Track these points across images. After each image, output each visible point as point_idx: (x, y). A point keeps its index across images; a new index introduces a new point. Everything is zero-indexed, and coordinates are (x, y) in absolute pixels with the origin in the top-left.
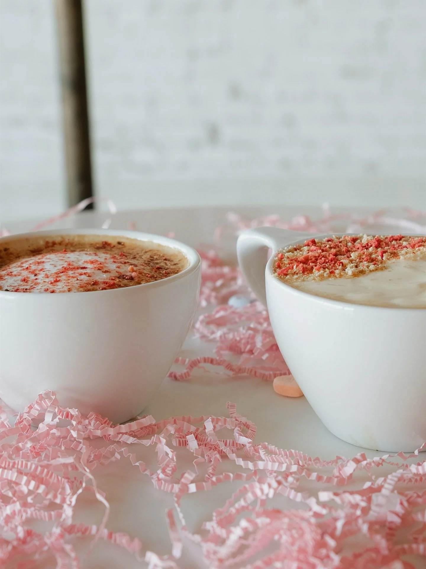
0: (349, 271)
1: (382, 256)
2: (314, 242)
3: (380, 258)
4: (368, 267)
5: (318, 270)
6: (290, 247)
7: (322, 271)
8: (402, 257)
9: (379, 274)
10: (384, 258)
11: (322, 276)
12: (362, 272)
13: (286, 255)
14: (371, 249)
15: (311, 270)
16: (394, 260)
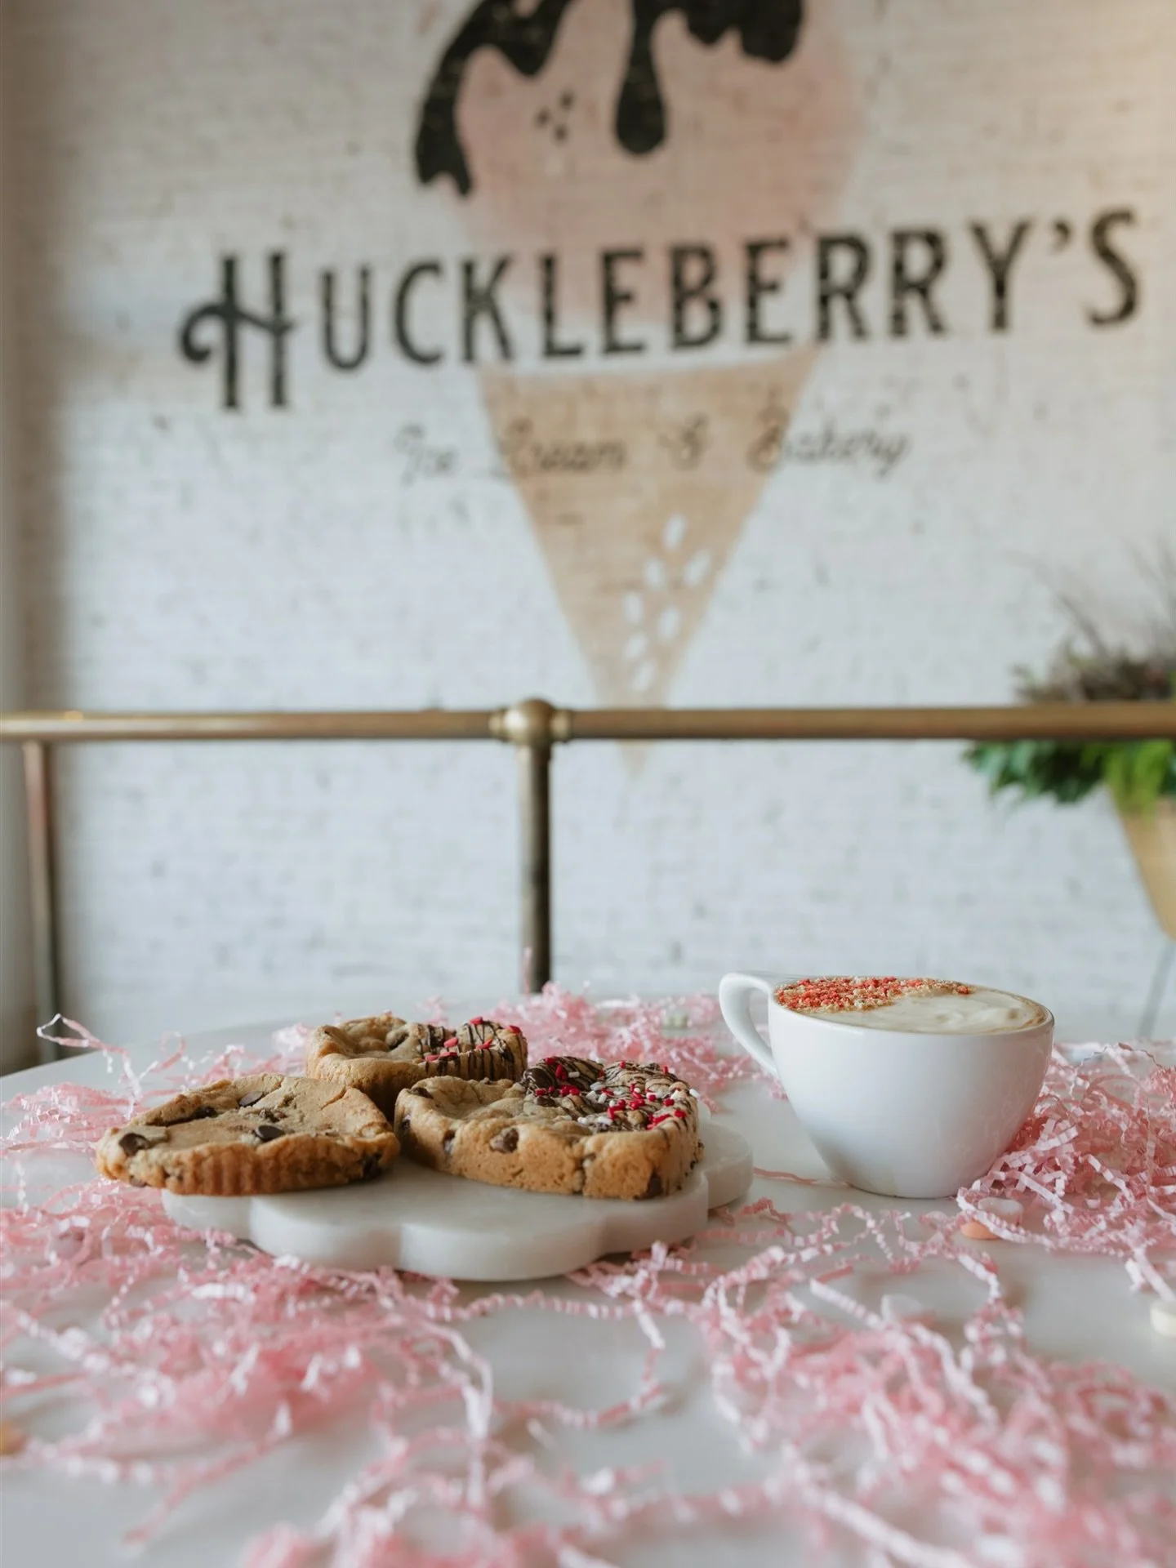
0: (858, 1004)
1: (886, 993)
2: (808, 981)
3: (883, 994)
4: (876, 1002)
5: (827, 1003)
6: (786, 986)
7: (830, 1005)
8: (907, 994)
9: (888, 1008)
10: (888, 995)
11: (832, 1009)
12: (870, 1007)
13: (785, 991)
14: (870, 988)
15: (818, 1004)
16: (898, 997)
